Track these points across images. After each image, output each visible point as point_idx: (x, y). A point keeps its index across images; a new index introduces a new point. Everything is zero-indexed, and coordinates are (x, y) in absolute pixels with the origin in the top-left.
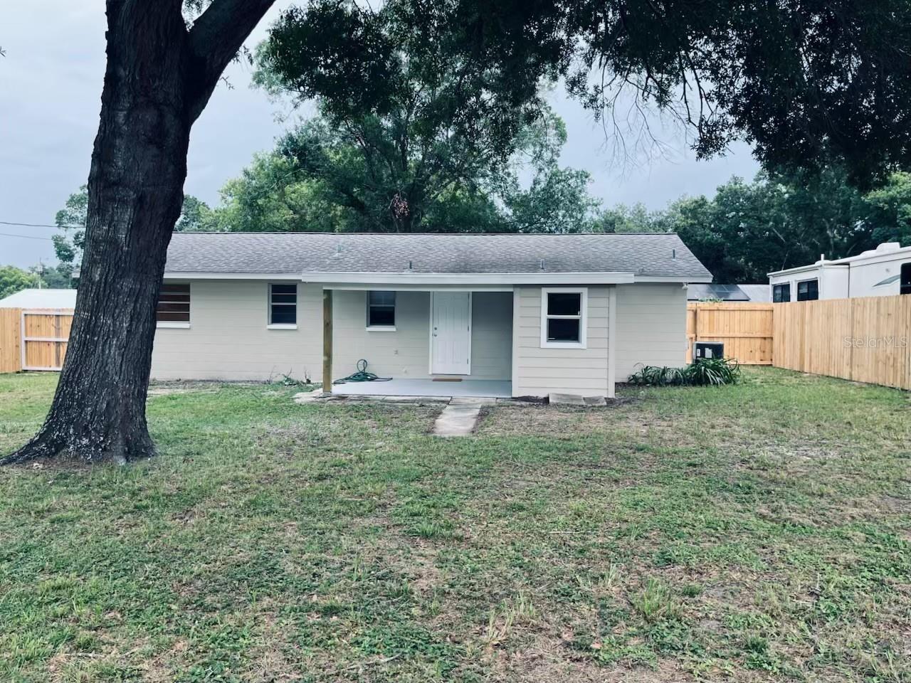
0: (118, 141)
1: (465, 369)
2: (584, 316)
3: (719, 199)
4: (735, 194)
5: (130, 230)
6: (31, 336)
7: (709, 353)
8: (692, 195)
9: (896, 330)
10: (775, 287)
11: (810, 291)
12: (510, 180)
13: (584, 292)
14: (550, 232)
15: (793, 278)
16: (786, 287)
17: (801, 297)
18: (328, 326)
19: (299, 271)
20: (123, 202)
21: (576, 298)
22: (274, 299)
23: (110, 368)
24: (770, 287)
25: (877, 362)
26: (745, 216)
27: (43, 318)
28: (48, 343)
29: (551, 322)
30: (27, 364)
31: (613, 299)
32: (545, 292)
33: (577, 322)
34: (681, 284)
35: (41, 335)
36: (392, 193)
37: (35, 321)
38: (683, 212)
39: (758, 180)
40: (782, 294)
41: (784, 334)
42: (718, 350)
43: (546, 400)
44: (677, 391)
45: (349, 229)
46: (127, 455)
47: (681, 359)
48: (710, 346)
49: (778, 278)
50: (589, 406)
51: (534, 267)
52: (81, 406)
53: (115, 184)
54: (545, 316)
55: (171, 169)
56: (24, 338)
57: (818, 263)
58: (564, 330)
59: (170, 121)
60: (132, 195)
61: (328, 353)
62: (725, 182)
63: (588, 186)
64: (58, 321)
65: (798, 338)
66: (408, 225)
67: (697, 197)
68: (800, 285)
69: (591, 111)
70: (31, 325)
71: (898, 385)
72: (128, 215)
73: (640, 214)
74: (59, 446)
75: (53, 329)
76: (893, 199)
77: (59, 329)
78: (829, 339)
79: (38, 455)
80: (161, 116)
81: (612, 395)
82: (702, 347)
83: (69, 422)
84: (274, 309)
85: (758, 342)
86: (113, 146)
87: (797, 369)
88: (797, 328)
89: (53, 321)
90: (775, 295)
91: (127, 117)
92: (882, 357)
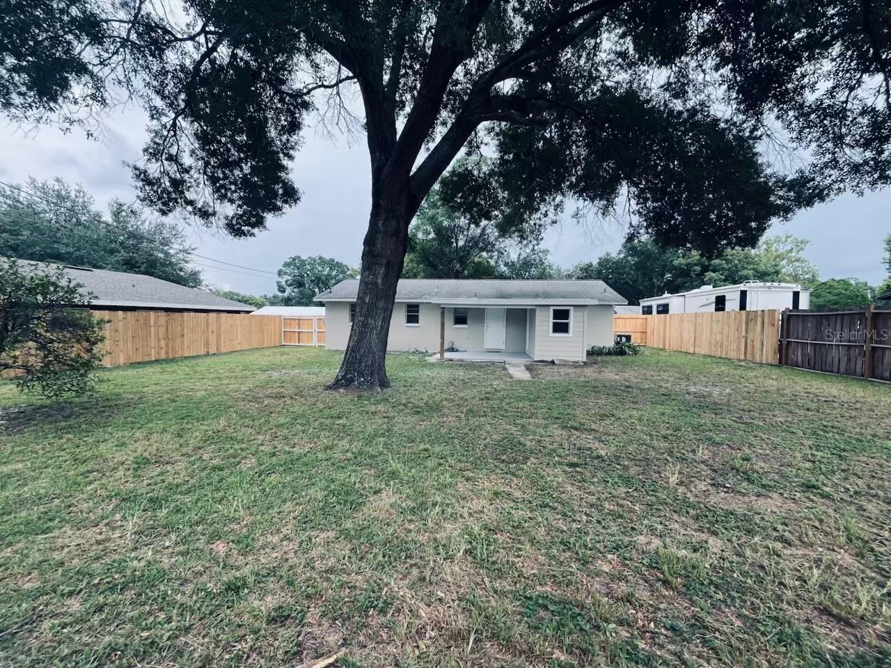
0: (378, 236)
1: (503, 347)
2: (572, 321)
3: (599, 263)
4: (607, 260)
5: (383, 278)
6: (287, 329)
7: (624, 339)
8: (585, 261)
9: (723, 329)
10: (644, 307)
11: (664, 309)
12: (506, 253)
13: (572, 309)
14: (527, 279)
15: (654, 302)
16: (650, 307)
17: (659, 312)
18: (443, 325)
19: (421, 298)
20: (381, 265)
21: (567, 311)
22: (408, 311)
23: (373, 344)
24: (641, 307)
25: (710, 344)
26: (612, 272)
27: (292, 321)
28: (294, 332)
29: (554, 323)
30: (284, 342)
31: (586, 312)
32: (552, 309)
33: (567, 324)
34: (612, 305)
35: (291, 328)
36: (452, 260)
37: (288, 321)
38: (581, 269)
39: (619, 254)
40: (648, 310)
41: (653, 331)
42: (628, 338)
43: (553, 362)
44: (608, 358)
45: (424, 278)
46: (380, 386)
47: (610, 343)
48: (624, 336)
49: (645, 302)
50: (575, 365)
51: (537, 296)
52: (360, 363)
53: (377, 256)
54: (552, 321)
55: (401, 248)
56: (283, 330)
57: (664, 296)
58: (561, 328)
59: (402, 224)
60: (385, 261)
61: (443, 338)
62: (602, 255)
63: (549, 257)
64: (299, 322)
65: (662, 333)
66: (458, 275)
67: (587, 262)
68: (658, 306)
69: (575, 220)
70: (287, 324)
71: (724, 356)
72: (382, 270)
73: (559, 271)
74: (351, 381)
75: (297, 326)
76: (689, 264)
78: (681, 333)
79: (342, 386)
80: (398, 223)
81: (585, 360)
82: (620, 336)
83: (355, 370)
84: (408, 316)
85: (639, 334)
86: (376, 238)
87: (661, 347)
88: (662, 328)
89: (297, 321)
90: (643, 311)
91: (383, 224)
92: (713, 342)
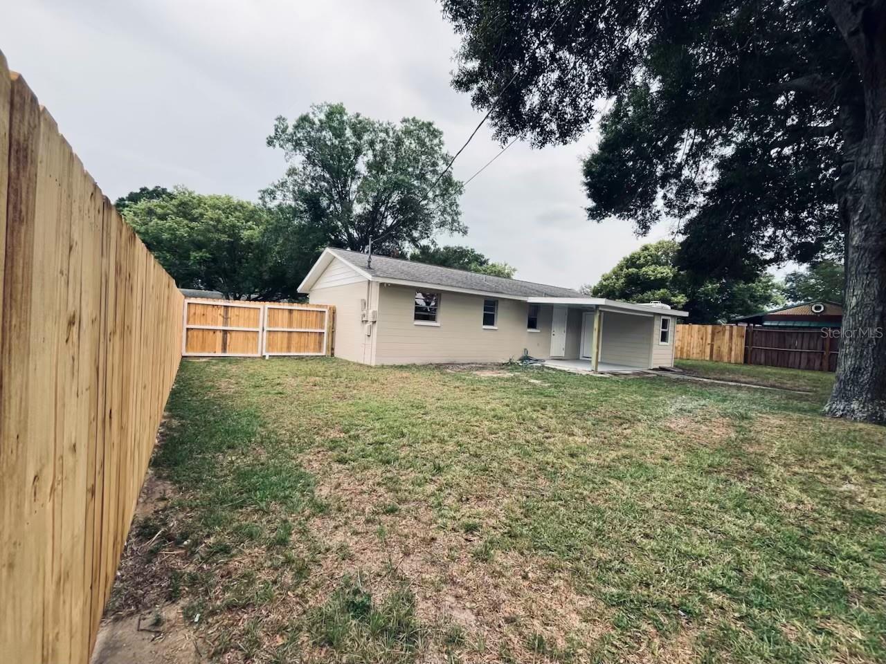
1: (562, 353)
2: (670, 330)
6: (195, 324)
13: (670, 319)
27: (210, 308)
28: (215, 331)
30: (187, 351)
35: (207, 323)
37: (199, 310)
54: (661, 329)
56: (186, 326)
64: (227, 313)
70: (195, 314)
75: (220, 319)
77: (227, 318)
84: (484, 315)
89: (222, 311)
